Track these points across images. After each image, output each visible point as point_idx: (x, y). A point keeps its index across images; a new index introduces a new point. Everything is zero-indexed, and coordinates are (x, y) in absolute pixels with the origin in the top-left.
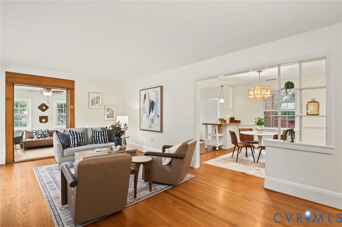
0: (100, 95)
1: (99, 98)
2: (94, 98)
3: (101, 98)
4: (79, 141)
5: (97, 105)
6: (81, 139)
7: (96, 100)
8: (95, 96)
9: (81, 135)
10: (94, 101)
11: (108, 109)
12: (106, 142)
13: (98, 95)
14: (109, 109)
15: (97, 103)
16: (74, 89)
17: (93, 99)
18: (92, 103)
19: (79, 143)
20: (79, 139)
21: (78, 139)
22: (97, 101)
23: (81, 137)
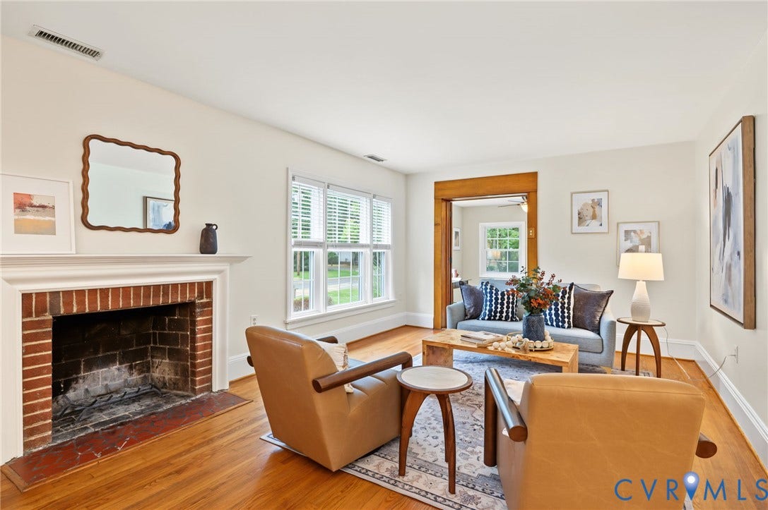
0: (603, 196)
1: (599, 204)
2: (585, 205)
3: (604, 204)
4: (493, 308)
5: (595, 223)
6: (499, 306)
7: (592, 210)
8: (588, 199)
9: (500, 297)
10: (585, 213)
11: (627, 232)
12: (560, 324)
13: (596, 196)
14: (632, 234)
15: (594, 217)
16: (536, 191)
17: (582, 209)
18: (580, 218)
19: (493, 314)
20: (495, 303)
21: (493, 303)
22: (594, 211)
23: (499, 301)
